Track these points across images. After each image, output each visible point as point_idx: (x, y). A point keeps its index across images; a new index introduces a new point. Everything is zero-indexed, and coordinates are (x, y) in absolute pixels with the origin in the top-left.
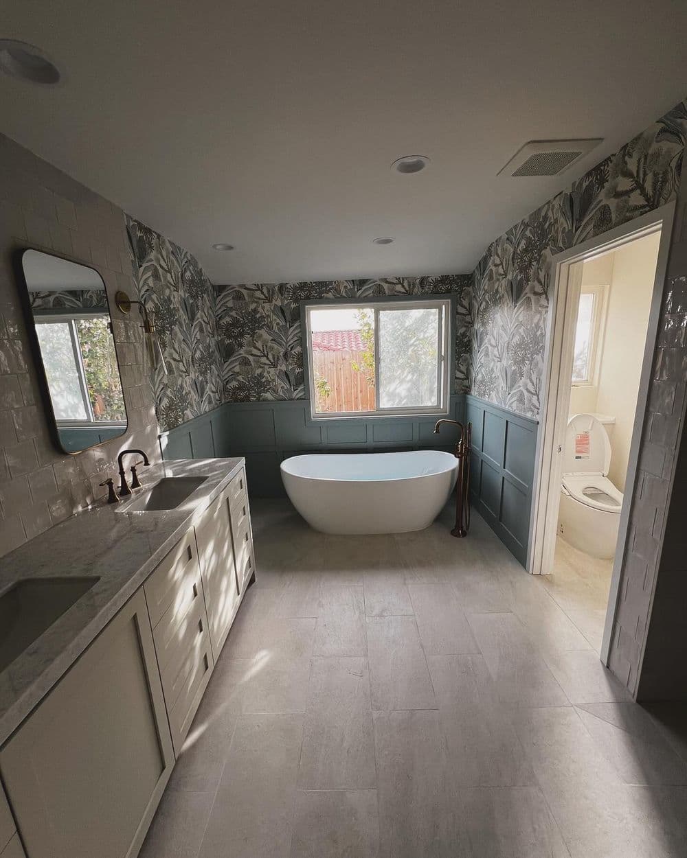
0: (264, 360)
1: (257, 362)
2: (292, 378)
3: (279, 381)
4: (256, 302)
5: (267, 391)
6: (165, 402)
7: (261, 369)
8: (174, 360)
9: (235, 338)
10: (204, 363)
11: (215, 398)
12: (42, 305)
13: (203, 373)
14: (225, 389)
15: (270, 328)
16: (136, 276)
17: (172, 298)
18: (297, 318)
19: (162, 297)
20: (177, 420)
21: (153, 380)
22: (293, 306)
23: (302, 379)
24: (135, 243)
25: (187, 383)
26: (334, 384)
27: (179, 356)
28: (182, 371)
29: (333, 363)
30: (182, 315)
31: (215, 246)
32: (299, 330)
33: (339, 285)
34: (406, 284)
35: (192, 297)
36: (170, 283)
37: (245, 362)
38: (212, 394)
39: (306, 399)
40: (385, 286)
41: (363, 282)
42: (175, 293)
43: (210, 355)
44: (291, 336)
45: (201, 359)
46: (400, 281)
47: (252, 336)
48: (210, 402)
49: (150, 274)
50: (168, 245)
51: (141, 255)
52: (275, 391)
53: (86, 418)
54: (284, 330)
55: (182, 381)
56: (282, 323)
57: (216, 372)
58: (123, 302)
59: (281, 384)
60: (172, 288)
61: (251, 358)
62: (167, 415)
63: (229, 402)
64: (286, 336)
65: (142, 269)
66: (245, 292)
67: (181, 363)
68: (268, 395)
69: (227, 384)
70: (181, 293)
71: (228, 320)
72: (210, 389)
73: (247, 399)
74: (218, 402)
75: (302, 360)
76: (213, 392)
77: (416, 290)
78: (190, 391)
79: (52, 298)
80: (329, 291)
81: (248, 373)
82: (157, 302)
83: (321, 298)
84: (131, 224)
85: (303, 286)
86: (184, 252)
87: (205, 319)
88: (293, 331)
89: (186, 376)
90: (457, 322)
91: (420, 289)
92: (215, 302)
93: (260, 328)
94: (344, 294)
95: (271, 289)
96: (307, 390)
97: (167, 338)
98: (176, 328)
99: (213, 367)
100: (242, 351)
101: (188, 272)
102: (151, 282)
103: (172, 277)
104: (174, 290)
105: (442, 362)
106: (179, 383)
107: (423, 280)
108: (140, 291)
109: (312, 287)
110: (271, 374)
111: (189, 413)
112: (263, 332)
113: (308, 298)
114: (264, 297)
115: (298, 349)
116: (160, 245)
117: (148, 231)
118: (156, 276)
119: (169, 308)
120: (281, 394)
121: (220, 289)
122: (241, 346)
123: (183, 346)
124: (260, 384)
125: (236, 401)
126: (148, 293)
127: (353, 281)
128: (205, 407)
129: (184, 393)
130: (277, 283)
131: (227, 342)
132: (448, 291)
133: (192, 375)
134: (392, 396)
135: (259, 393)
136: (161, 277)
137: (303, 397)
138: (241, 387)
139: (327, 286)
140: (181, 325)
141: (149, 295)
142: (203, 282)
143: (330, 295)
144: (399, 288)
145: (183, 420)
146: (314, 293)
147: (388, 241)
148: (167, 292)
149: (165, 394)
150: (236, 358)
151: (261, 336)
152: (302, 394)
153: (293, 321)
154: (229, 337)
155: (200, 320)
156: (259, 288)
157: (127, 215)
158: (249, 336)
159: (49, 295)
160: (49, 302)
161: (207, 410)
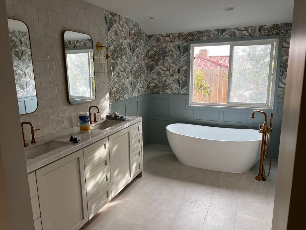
0: (168, 73)
1: (164, 74)
2: (181, 82)
3: (174, 84)
4: (166, 43)
5: (168, 89)
6: (115, 89)
7: (166, 77)
8: (121, 71)
9: (155, 61)
10: (137, 73)
11: (141, 91)
12: (79, 45)
13: (136, 78)
14: (148, 86)
15: (172, 56)
16: (107, 35)
17: (123, 43)
18: (186, 51)
19: (118, 43)
20: (120, 98)
21: (109, 80)
22: (185, 44)
23: (185, 83)
24: (108, 21)
25: (127, 82)
26: (217, 89)
27: (124, 69)
28: (125, 77)
29: (218, 75)
30: (128, 51)
31: (144, 18)
32: (187, 57)
33: (210, 32)
34: (250, 30)
35: (134, 41)
36: (123, 37)
37: (159, 74)
38: (140, 89)
39: (187, 94)
40: (237, 32)
41: (224, 30)
42: (125, 41)
43: (141, 69)
44: (182, 60)
45: (136, 71)
46: (246, 29)
47: (163, 60)
48: (139, 92)
49: (113, 33)
50: (123, 19)
51: (110, 26)
52: (172, 89)
53: (89, 96)
54: (179, 57)
55: (124, 81)
56: (178, 53)
57: (144, 78)
58: (99, 46)
59: (175, 86)
60: (124, 39)
61: (161, 71)
62: (115, 95)
63: (149, 93)
64: (180, 60)
65: (110, 32)
66: (161, 38)
67: (125, 73)
68: (168, 91)
69: (149, 84)
70: (128, 40)
71: (152, 52)
72: (140, 85)
73: (158, 92)
74: (143, 93)
75: (187, 73)
76: (141, 87)
77: (256, 34)
78: (128, 86)
79: (82, 43)
80: (204, 36)
81: (159, 79)
82: (115, 45)
83: (200, 40)
84: (107, 13)
85: (190, 34)
86: (132, 21)
87: (140, 52)
88: (183, 58)
89: (127, 79)
90: (282, 52)
91: (259, 33)
92: (147, 43)
93: (167, 56)
94: (212, 37)
95: (174, 36)
96: (188, 89)
97: (119, 61)
98: (124, 57)
99: (142, 75)
100: (157, 68)
101: (133, 30)
102: (113, 37)
103: (124, 33)
104: (125, 39)
105: (272, 77)
106: (123, 81)
107: (261, 28)
108: (108, 42)
109: (195, 34)
110: (171, 80)
111: (126, 96)
112: (168, 58)
113: (193, 40)
114: (170, 40)
115: (185, 68)
116: (120, 20)
117: (114, 15)
118: (116, 34)
119: (121, 48)
120: (175, 91)
121: (150, 37)
122: (157, 65)
123: (127, 65)
124: (165, 85)
125: (153, 93)
126: (111, 42)
127: (218, 30)
128: (136, 94)
129: (125, 86)
130: (178, 32)
131: (151, 63)
132: (278, 34)
133: (130, 79)
134: (241, 96)
135: (164, 90)
136: (119, 34)
137: (186, 93)
138: (156, 86)
139: (203, 33)
140: (126, 55)
141: (112, 43)
142: (141, 34)
143: (205, 38)
144: (245, 33)
145: (123, 99)
146: (196, 38)
147: (231, 9)
148: (121, 41)
149: (115, 86)
150: (155, 71)
151: (167, 60)
152: (186, 91)
153: (184, 52)
154: (152, 61)
155: (137, 52)
156: (168, 35)
157: (105, 10)
158: (161, 60)
159: (82, 41)
160: (81, 44)
161: (136, 95)
